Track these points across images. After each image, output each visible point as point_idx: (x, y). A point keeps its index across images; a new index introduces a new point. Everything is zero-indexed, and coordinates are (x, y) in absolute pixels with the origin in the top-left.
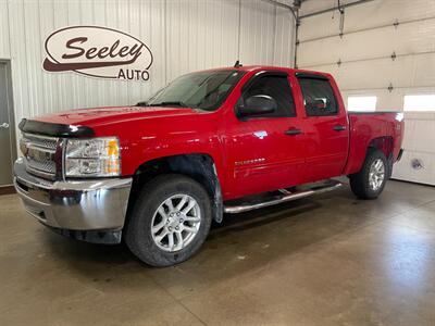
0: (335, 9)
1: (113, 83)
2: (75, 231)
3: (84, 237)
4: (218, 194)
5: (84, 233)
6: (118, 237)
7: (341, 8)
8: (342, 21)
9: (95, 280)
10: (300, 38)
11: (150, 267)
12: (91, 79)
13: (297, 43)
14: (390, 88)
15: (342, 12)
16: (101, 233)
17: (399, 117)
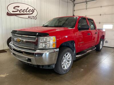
0: (85, 2)
1: (27, 20)
2: (39, 65)
3: (43, 67)
4: (75, 52)
5: (43, 66)
6: (54, 66)
7: (86, 2)
8: (87, 5)
9: (46, 80)
10: (75, 9)
11: (60, 74)
12: (20, 18)
13: (74, 11)
14: (100, 23)
15: (87, 3)
16: (49, 66)
17: (104, 30)
